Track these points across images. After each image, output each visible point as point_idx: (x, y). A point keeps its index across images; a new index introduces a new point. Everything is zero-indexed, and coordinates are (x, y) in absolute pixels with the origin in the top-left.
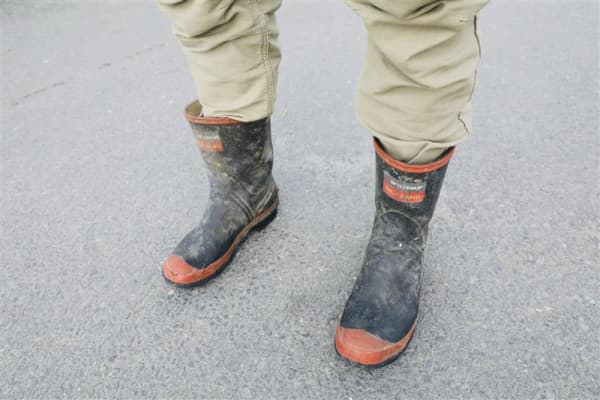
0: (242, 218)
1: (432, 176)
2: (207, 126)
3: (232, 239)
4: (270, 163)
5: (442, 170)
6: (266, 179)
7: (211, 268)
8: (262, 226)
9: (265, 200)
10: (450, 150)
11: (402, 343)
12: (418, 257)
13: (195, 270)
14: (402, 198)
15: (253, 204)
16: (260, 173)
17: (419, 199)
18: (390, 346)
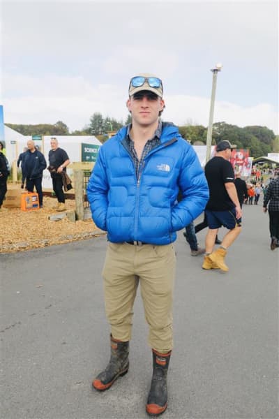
0: (118, 370)
1: (167, 357)
2: (113, 341)
3: (113, 378)
4: (128, 354)
5: (169, 356)
6: (126, 358)
7: (107, 386)
8: (122, 375)
9: (125, 366)
10: (171, 351)
11: (164, 408)
12: (165, 383)
13: (103, 385)
14: (161, 364)
15: (122, 366)
16: (125, 356)
17: (164, 364)
18: (161, 408)
